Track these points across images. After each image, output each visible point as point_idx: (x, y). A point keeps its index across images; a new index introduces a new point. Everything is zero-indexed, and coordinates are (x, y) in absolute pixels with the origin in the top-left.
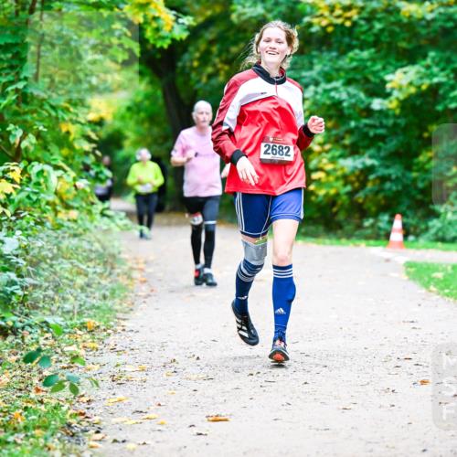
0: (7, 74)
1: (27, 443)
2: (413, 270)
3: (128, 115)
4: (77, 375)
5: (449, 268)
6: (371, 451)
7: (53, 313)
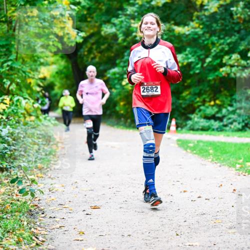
0: (4, 58)
1: (12, 218)
2: (180, 143)
3: (56, 75)
4: (34, 188)
5: (196, 142)
6: (162, 221)
7: (24, 162)
